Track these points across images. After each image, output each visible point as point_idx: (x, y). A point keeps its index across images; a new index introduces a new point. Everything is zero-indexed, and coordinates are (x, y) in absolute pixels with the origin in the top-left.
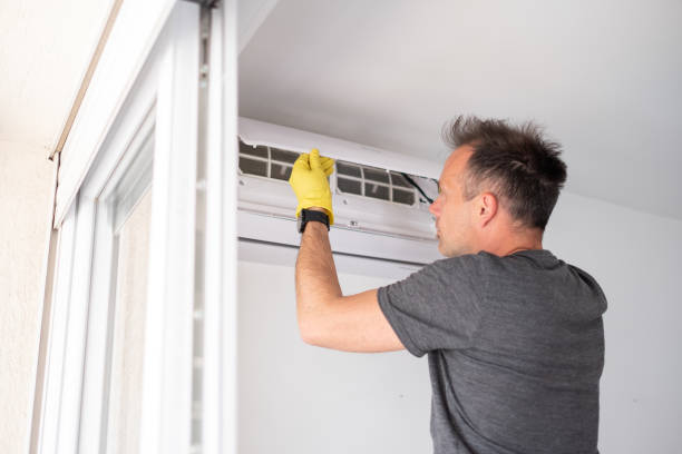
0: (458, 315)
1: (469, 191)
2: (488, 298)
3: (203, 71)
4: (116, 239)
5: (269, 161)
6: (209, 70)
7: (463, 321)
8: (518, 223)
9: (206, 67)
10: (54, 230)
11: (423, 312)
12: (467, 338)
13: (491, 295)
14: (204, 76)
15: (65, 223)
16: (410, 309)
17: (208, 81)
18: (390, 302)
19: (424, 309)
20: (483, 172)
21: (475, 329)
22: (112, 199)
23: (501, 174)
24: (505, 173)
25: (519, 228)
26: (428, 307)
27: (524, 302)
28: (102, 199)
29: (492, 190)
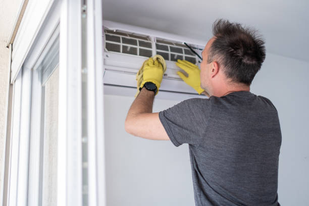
0: (195, 124)
1: (209, 59)
2: (211, 117)
3: (83, 8)
4: (43, 88)
5: (121, 44)
6: (87, 8)
7: (198, 128)
8: (230, 80)
9: (85, 6)
10: (11, 85)
11: (178, 121)
12: (199, 135)
13: (212, 116)
14: (84, 11)
15: (16, 81)
16: (172, 120)
17: (86, 14)
18: (164, 115)
19: (179, 120)
20: (216, 50)
21: (203, 132)
22: (40, 69)
23: (223, 53)
24: (225, 53)
25: (230, 82)
26: (181, 119)
27: (230, 120)
28: (35, 68)
29: (218, 60)
